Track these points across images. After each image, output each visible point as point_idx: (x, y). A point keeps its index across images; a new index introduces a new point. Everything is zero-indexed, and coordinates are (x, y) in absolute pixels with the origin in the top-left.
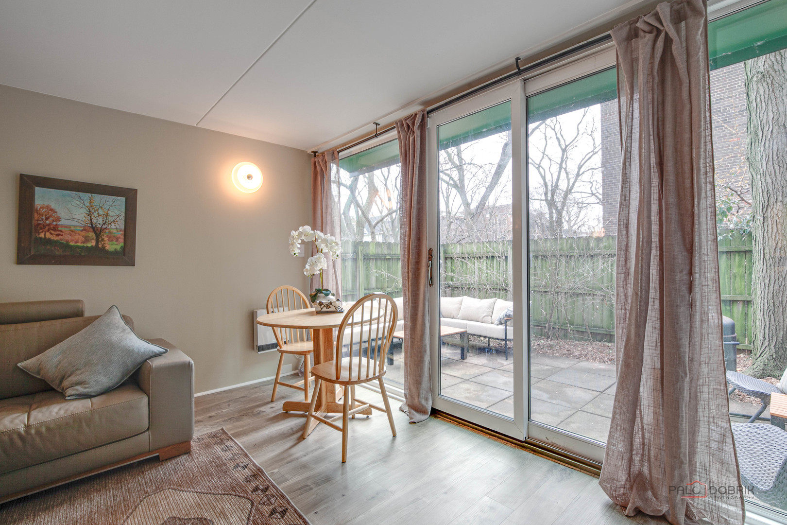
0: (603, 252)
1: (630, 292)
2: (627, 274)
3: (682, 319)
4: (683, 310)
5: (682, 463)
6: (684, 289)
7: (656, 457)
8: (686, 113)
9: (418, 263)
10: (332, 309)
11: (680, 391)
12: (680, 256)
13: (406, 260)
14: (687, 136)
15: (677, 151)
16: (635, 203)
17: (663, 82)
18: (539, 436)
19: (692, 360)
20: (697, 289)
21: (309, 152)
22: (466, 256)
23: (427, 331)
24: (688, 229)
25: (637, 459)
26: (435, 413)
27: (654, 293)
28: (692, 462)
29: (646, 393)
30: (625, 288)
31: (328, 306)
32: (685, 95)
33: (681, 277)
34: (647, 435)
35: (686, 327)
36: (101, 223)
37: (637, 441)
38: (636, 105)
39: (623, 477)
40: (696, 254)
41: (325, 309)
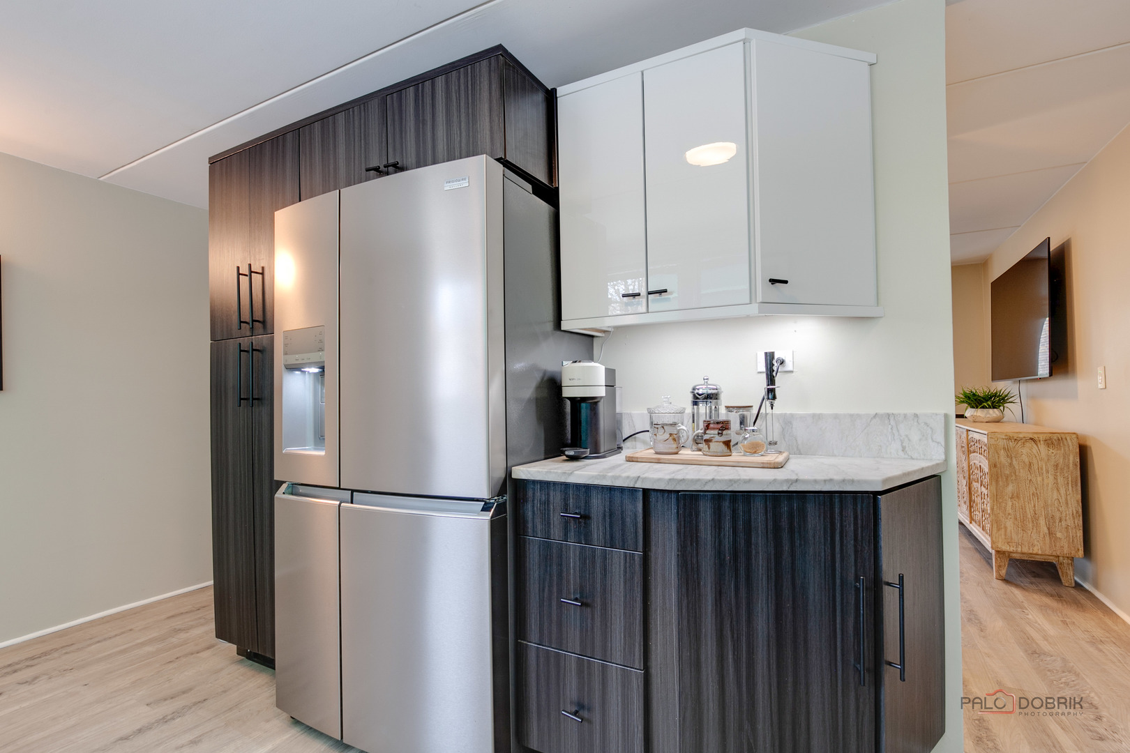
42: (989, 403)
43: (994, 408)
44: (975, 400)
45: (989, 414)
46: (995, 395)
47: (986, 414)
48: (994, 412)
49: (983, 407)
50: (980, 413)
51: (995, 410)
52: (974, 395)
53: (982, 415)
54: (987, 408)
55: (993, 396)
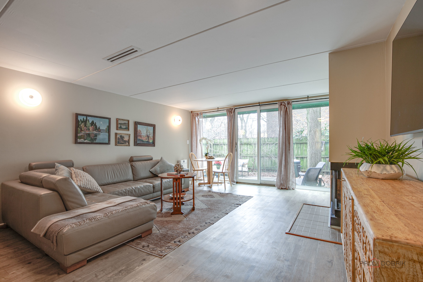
0: (270, 143)
1: (280, 151)
2: (280, 148)
3: (288, 155)
4: (288, 154)
5: (288, 179)
6: (288, 150)
7: (284, 180)
8: (289, 117)
9: (232, 146)
10: (212, 158)
11: (288, 167)
12: (288, 145)
13: (229, 145)
14: (289, 125)
15: (288, 127)
16: (281, 135)
17: (286, 114)
18: (262, 182)
19: (289, 162)
20: (290, 150)
21: (190, 111)
22: (243, 143)
23: (235, 163)
24: (289, 140)
25: (281, 181)
26: (237, 182)
27: (284, 151)
28: (289, 179)
29: (283, 169)
30: (279, 151)
31: (211, 157)
32: (289, 118)
33: (288, 148)
34: (283, 176)
35: (288, 156)
36: (149, 134)
37: (281, 178)
38: (282, 117)
39: (279, 184)
40: (290, 145)
41: (210, 158)
42: (386, 159)
43: (391, 164)
44: (371, 154)
45: (386, 170)
46: (393, 150)
47: (382, 170)
48: (392, 169)
49: (379, 163)
50: (376, 169)
51: (393, 166)
52: (369, 149)
53: (378, 172)
54: (383, 164)
55: (391, 151)
